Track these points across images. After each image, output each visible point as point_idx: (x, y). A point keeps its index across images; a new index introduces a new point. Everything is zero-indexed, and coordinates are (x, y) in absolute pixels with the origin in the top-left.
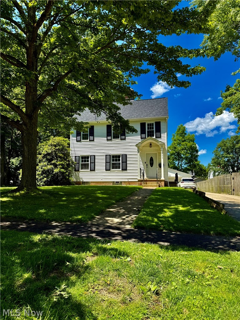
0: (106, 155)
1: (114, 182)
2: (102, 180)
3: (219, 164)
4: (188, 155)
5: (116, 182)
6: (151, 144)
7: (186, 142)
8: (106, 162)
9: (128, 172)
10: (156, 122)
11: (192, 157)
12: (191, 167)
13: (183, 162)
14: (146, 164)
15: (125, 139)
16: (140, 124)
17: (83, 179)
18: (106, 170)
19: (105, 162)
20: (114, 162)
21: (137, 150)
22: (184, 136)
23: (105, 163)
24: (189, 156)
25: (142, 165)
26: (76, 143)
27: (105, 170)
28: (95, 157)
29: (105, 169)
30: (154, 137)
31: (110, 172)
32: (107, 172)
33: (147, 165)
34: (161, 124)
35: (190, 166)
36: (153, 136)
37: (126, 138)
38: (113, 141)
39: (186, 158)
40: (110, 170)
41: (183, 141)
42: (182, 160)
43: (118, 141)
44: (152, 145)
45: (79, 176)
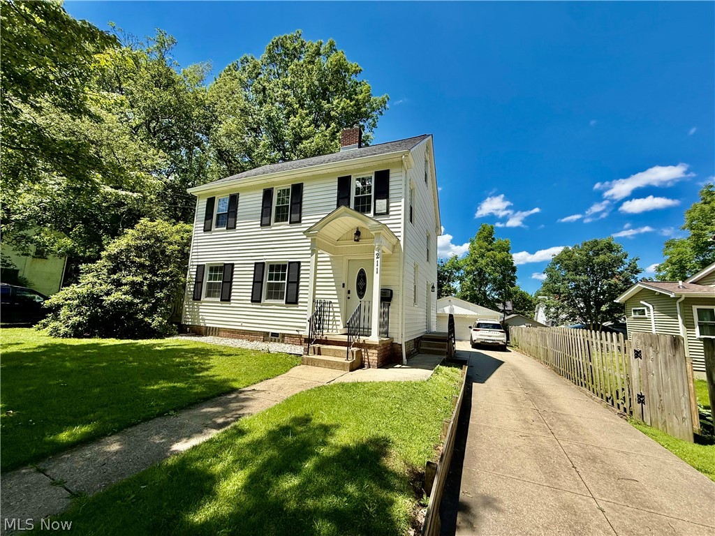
0: (256, 263)
1: (268, 333)
2: (242, 326)
3: (557, 293)
4: (497, 274)
5: (273, 334)
6: (358, 233)
7: (494, 252)
8: (254, 282)
9: (300, 308)
10: (377, 174)
11: (504, 278)
12: (502, 297)
13: (489, 286)
14: (344, 291)
15: (299, 221)
16: (337, 180)
17: (206, 321)
18: (252, 301)
19: (252, 280)
20: (271, 281)
21: (308, 248)
22: (491, 242)
23: (252, 283)
24: (498, 276)
25: (335, 292)
26: (203, 234)
27: (250, 302)
28: (233, 268)
29: (250, 298)
30: (371, 214)
31: (259, 306)
32: (254, 306)
33: (349, 292)
34: (391, 175)
35: (500, 294)
36: (369, 211)
37: (303, 218)
38: (273, 228)
39: (495, 280)
40: (260, 301)
41: (489, 251)
42: (486, 284)
43: (284, 226)
44: (363, 234)
45: (198, 312)
